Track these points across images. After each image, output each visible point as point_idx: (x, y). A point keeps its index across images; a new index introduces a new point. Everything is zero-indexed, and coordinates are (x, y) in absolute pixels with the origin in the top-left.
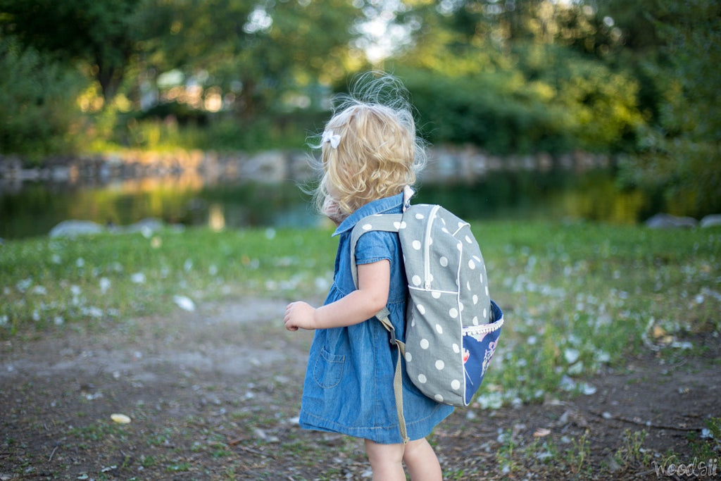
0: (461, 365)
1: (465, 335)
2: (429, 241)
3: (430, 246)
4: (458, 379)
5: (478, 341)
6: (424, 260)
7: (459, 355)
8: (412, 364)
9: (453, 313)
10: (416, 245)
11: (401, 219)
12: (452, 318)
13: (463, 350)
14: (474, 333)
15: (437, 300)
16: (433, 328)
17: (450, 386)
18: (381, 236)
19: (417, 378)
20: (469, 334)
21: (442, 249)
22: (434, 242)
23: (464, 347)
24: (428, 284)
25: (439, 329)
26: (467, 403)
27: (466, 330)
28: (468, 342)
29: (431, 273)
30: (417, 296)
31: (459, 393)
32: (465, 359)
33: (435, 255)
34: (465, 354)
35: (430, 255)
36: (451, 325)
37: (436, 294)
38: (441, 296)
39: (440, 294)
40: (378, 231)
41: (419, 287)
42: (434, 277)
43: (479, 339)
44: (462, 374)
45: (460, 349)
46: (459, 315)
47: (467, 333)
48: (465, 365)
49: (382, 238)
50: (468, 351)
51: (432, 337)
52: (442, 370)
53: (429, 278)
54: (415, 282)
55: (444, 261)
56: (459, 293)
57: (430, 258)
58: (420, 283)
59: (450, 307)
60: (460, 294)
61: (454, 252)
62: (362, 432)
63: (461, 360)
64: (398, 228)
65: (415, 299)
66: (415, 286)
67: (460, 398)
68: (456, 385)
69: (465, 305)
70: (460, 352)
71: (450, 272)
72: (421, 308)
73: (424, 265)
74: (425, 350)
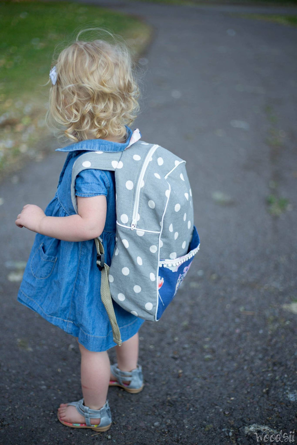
0: (156, 291)
1: (161, 266)
2: (141, 184)
3: (141, 189)
4: (152, 302)
5: (173, 271)
6: (134, 200)
7: (155, 282)
8: (113, 284)
9: (153, 249)
10: (129, 185)
11: (119, 158)
12: (151, 253)
13: (158, 278)
14: (170, 265)
15: (141, 237)
16: (135, 260)
17: (144, 307)
18: (98, 174)
19: (117, 296)
20: (165, 266)
21: (151, 194)
22: (145, 185)
23: (159, 275)
24: (134, 222)
25: (139, 261)
26: (157, 319)
27: (163, 262)
28: (164, 272)
29: (138, 213)
30: (123, 232)
31: (151, 313)
32: (160, 286)
33: (145, 197)
34: (160, 281)
35: (140, 197)
36: (151, 258)
37: (141, 232)
38: (144, 235)
39: (144, 233)
40: (95, 170)
41: (126, 224)
42: (141, 217)
43: (174, 270)
44: (156, 298)
45: (156, 277)
46: (158, 251)
47: (163, 265)
48: (159, 290)
49: (98, 176)
50: (163, 279)
51: (132, 266)
52: (139, 294)
53: (136, 218)
54: (123, 219)
55: (152, 204)
56: (161, 232)
57: (140, 199)
58: (127, 222)
59: (151, 245)
60: (162, 234)
61: (162, 197)
62: (57, 320)
63: (156, 287)
64: (115, 168)
65: (121, 234)
66: (123, 224)
67: (152, 317)
68: (149, 306)
69: (165, 243)
70: (156, 280)
71: (156, 214)
72: (126, 243)
73: (133, 205)
74: (126, 276)
